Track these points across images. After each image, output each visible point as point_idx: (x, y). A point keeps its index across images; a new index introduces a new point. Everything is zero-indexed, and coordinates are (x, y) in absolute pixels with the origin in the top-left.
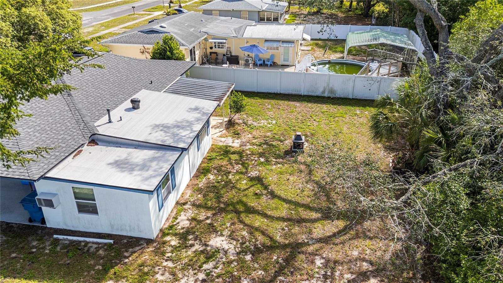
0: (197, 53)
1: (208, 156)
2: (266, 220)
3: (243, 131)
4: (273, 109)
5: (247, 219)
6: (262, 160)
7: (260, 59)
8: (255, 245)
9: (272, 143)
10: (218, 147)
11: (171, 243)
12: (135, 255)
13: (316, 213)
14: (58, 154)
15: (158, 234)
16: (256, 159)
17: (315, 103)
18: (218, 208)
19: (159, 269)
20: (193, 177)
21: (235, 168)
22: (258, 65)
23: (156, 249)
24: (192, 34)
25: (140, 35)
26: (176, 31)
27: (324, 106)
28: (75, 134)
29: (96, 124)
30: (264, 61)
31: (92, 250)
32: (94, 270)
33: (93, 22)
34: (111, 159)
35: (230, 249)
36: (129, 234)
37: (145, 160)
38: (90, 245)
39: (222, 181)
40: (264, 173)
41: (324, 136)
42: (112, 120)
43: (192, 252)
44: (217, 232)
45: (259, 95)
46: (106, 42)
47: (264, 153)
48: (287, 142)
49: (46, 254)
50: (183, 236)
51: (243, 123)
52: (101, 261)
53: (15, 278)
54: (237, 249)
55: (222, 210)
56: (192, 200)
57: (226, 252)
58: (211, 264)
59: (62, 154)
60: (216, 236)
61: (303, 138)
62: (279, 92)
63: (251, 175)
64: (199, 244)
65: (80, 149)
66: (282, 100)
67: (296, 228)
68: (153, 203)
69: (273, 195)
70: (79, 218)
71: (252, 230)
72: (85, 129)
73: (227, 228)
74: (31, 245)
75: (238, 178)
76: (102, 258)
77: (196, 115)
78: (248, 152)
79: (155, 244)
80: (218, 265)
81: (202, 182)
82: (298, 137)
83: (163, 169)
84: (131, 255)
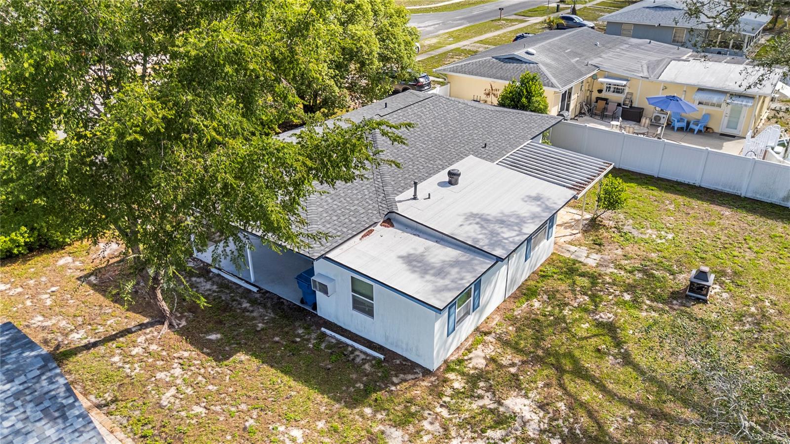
0: (574, 97)
1: (541, 271)
2: (601, 396)
3: (610, 241)
4: (677, 214)
5: (572, 384)
6: (627, 297)
7: (681, 119)
8: (571, 429)
9: (654, 272)
10: (561, 259)
11: (453, 384)
12: (405, 384)
13: (692, 411)
14: (345, 230)
15: (440, 366)
16: (617, 293)
17: (762, 215)
18: (532, 355)
19: (429, 414)
20: (510, 297)
21: (577, 300)
22: (676, 129)
23: (433, 385)
24: (573, 68)
25: (493, 63)
26: (548, 61)
27: (780, 224)
28: (371, 207)
29: (397, 198)
30: (688, 123)
31: (358, 360)
32: (354, 387)
33: (439, 30)
34: (405, 250)
35: (532, 420)
36: (405, 355)
37: (444, 261)
38: (357, 353)
39: (551, 316)
40: (623, 319)
41: (757, 281)
42: (418, 196)
43: (478, 406)
44: (521, 390)
45: (660, 182)
46: (444, 70)
47: (635, 287)
48: (681, 277)
49: (309, 349)
50: (473, 380)
51: (615, 228)
52: (365, 378)
53: (272, 366)
54: (542, 424)
55: (538, 360)
56: (498, 332)
57: (525, 423)
58: (498, 433)
59: (350, 232)
60: (518, 395)
61: (712, 277)
62: (697, 185)
63: (601, 317)
64: (490, 397)
65: (372, 228)
66: (699, 199)
67: (648, 425)
68: (440, 325)
69: (627, 360)
70: (352, 315)
71: (575, 403)
72: (384, 202)
73: (537, 388)
74: (296, 332)
75: (577, 316)
76: (367, 375)
77: (535, 208)
78: (608, 279)
79: (433, 379)
80: (507, 438)
81: (521, 309)
82: (702, 275)
83: (464, 281)
84: (401, 383)
